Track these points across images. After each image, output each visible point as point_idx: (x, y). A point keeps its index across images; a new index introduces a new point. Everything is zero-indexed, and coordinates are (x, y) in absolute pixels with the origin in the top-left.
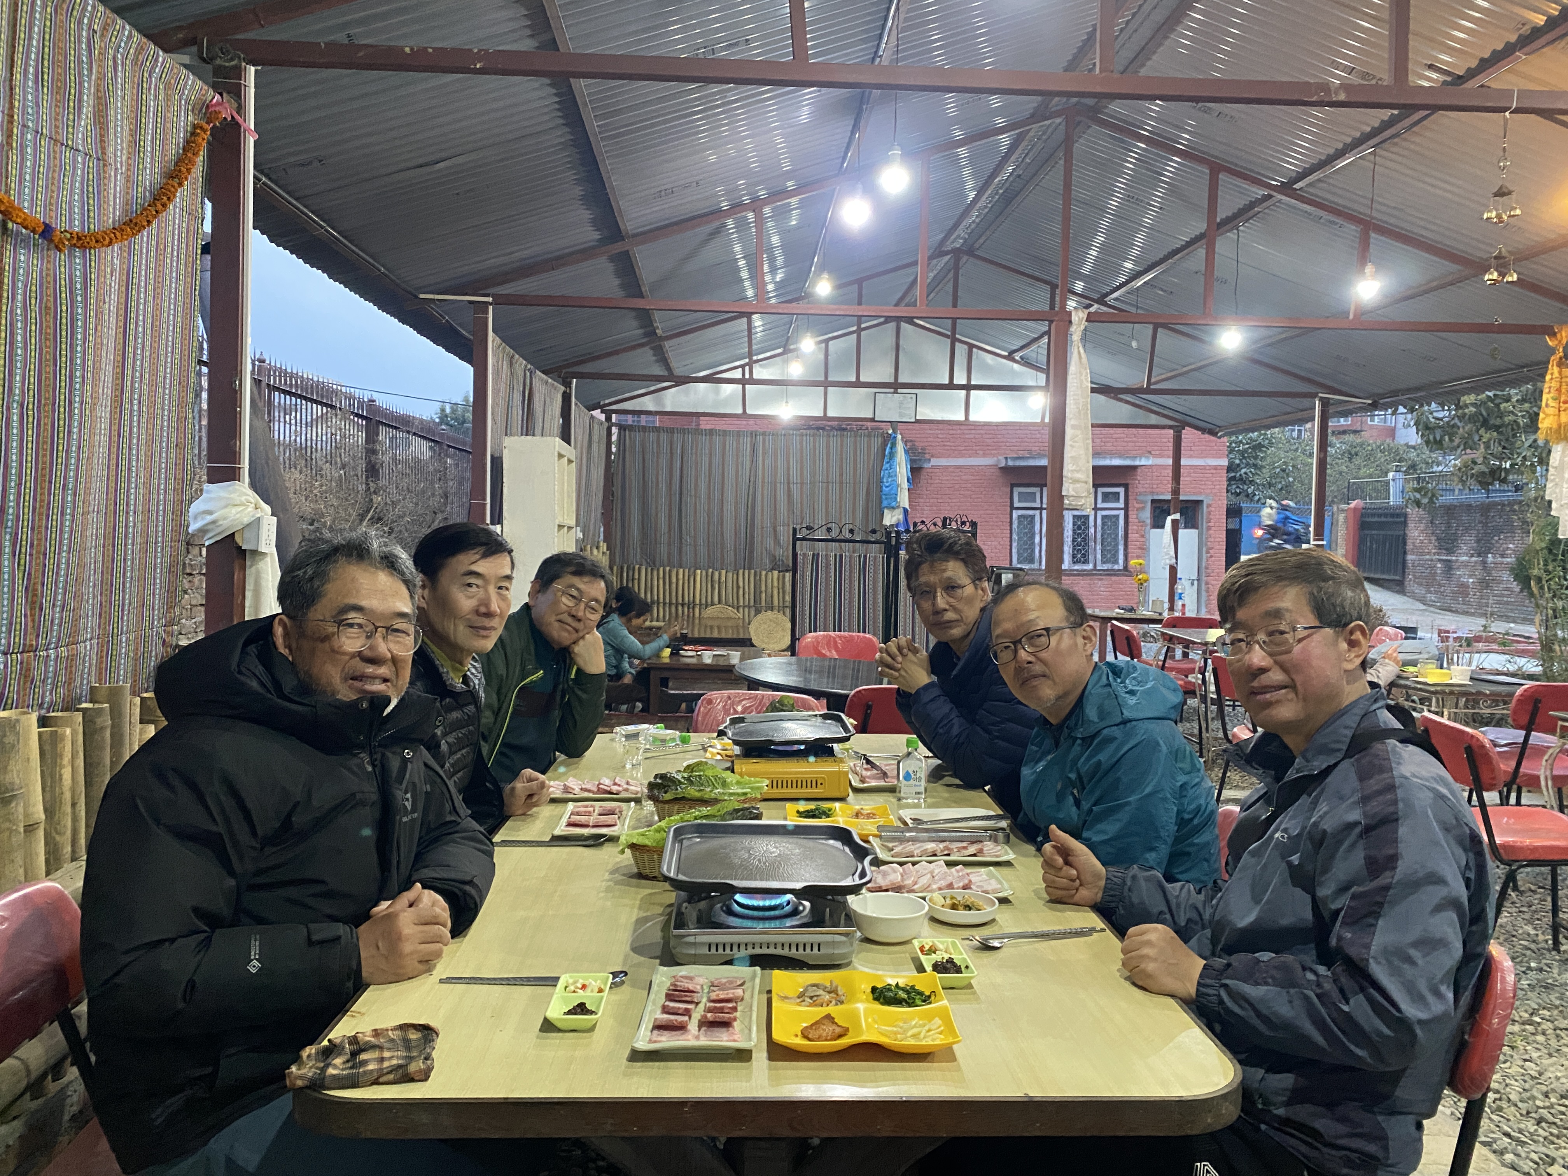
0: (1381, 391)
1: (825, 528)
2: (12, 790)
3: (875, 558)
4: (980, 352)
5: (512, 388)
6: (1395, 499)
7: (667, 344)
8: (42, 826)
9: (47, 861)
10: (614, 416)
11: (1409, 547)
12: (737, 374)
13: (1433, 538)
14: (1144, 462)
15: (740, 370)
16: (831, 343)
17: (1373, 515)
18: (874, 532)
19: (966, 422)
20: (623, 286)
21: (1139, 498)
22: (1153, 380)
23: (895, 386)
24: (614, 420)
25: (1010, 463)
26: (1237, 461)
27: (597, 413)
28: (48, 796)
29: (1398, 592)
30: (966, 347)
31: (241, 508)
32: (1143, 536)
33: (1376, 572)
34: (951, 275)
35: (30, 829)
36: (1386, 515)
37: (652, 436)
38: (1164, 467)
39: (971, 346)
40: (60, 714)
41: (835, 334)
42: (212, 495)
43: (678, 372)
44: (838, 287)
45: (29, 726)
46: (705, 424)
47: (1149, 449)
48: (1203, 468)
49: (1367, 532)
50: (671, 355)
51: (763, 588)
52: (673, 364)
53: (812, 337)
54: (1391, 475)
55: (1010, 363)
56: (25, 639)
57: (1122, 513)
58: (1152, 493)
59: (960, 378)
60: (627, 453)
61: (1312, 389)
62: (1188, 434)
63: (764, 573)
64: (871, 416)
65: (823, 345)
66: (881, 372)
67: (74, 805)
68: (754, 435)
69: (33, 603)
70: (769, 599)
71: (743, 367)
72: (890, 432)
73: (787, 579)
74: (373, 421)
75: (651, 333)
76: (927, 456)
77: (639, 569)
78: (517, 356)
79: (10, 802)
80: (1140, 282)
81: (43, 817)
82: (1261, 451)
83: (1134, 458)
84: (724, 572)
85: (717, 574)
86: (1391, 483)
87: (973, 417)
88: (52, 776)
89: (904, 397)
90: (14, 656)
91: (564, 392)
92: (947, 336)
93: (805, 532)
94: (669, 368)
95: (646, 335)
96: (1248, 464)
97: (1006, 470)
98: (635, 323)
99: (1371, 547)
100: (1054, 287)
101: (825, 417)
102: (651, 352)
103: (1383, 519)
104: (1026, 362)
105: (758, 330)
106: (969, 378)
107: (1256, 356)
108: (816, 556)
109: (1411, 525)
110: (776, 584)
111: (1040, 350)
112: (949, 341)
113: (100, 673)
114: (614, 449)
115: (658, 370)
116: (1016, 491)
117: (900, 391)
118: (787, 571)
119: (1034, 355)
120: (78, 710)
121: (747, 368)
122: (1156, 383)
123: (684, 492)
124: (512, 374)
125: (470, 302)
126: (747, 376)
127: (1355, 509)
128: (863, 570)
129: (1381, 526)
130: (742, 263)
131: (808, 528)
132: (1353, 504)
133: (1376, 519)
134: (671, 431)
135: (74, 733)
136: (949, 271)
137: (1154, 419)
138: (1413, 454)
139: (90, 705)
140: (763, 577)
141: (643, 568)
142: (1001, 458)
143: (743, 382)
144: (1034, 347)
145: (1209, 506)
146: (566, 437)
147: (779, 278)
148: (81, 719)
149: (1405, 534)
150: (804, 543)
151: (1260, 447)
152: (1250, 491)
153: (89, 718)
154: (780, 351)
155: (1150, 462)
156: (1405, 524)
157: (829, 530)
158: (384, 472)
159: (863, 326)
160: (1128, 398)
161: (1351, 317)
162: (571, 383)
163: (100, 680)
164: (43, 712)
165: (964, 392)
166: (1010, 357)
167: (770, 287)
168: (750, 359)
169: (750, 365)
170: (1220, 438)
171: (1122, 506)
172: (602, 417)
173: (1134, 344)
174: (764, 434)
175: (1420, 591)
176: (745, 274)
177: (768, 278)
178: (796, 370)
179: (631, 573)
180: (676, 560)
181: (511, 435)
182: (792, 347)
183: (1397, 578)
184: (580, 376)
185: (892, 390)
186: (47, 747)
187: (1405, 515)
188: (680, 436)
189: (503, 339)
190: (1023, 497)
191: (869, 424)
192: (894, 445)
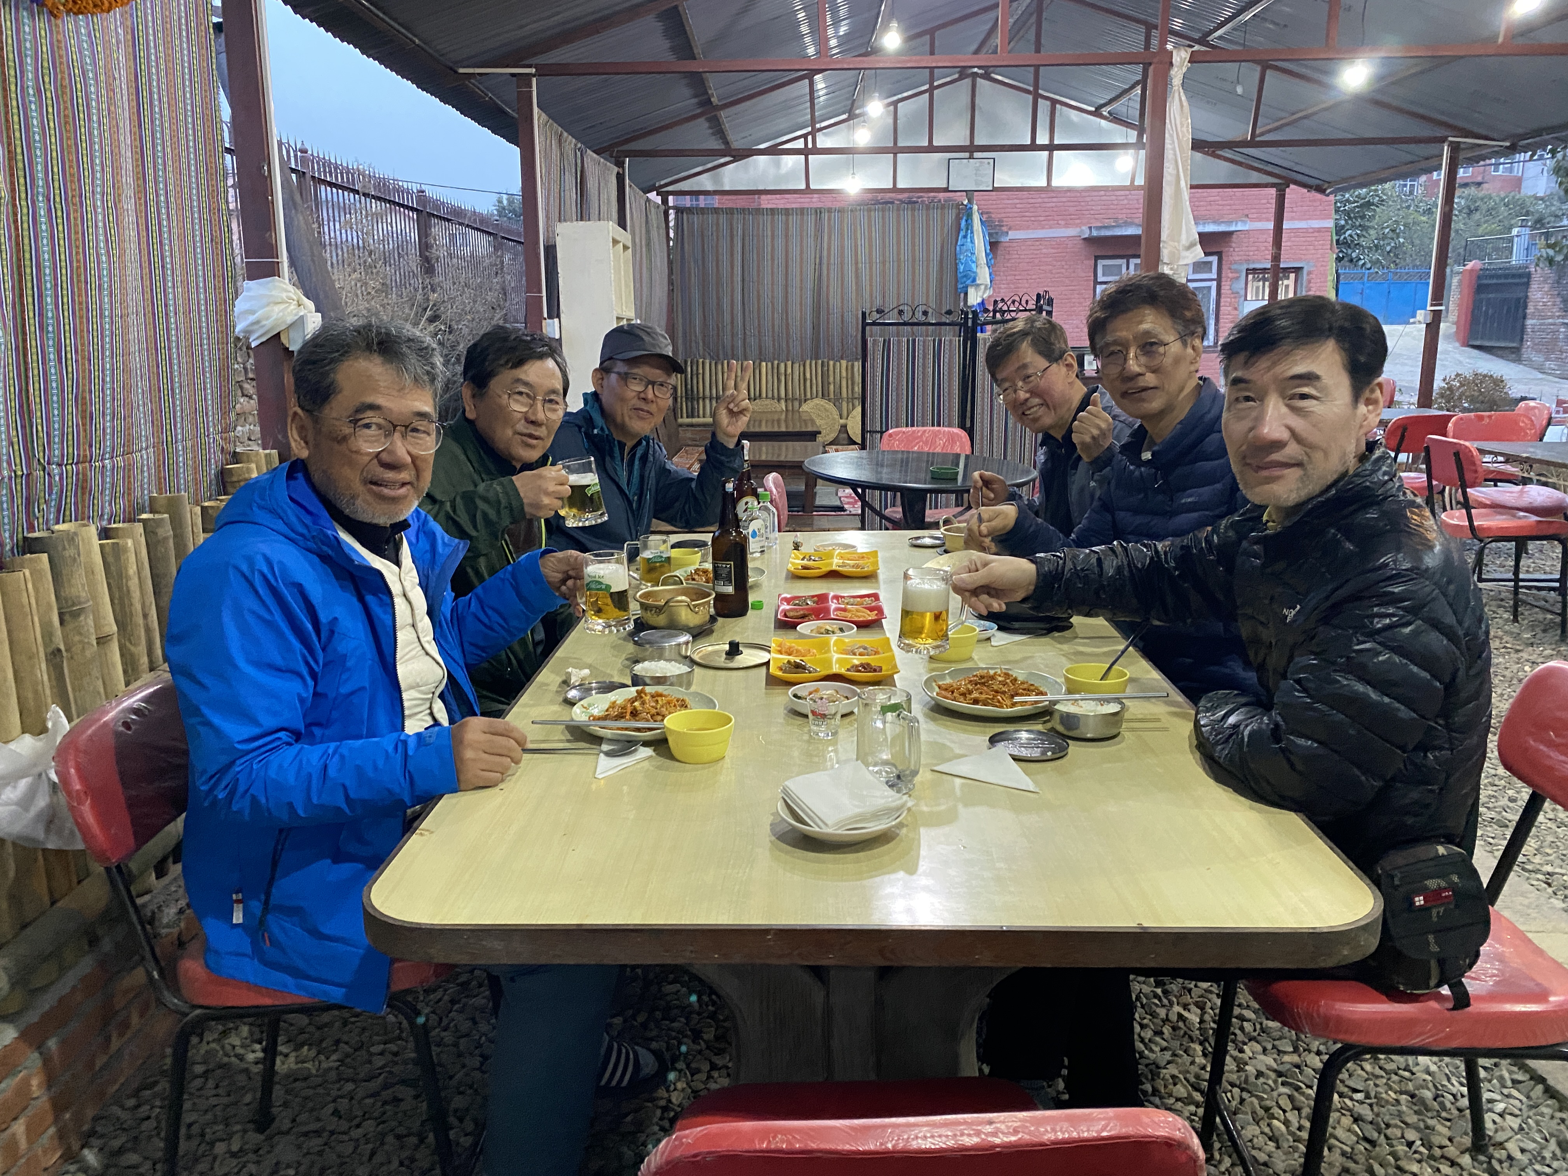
0: (1520, 131)
1: (896, 311)
2: (80, 603)
3: (951, 341)
4: (1065, 108)
5: (562, 171)
6: (1516, 259)
7: (723, 114)
8: (115, 637)
9: (125, 672)
10: (671, 198)
11: (1530, 310)
12: (800, 144)
13: (1559, 300)
14: (1240, 227)
15: (802, 140)
16: (900, 105)
17: (1492, 277)
18: (949, 312)
19: (1048, 188)
20: (673, 49)
21: (1234, 267)
22: (1258, 132)
23: (971, 149)
24: (671, 204)
25: (1095, 233)
26: (1343, 222)
27: (653, 196)
28: (118, 608)
29: (1514, 361)
30: (1048, 103)
31: (282, 306)
32: (1236, 309)
33: (1490, 339)
34: (1033, 19)
35: (102, 641)
36: (1506, 276)
37: (711, 218)
38: (1263, 231)
39: (1054, 102)
40: (121, 525)
41: (905, 94)
42: (251, 294)
43: (737, 143)
44: (910, 38)
45: (90, 539)
46: (766, 202)
47: (1246, 212)
48: (1306, 231)
49: (1483, 296)
50: (727, 126)
51: (831, 379)
52: (731, 137)
53: (881, 98)
54: (1515, 231)
55: (1098, 120)
56: (78, 449)
57: (1215, 283)
58: (1247, 261)
59: (1042, 139)
60: (686, 240)
61: (1439, 132)
62: (1293, 193)
63: (831, 363)
64: (945, 186)
65: (892, 108)
66: (956, 135)
67: (145, 616)
68: (818, 212)
69: (84, 411)
70: (838, 391)
71: (805, 136)
72: (966, 202)
73: (856, 369)
74: (424, 213)
75: (706, 103)
76: (1005, 229)
77: (703, 363)
78: (565, 134)
79: (79, 615)
80: (1248, 16)
81: (115, 628)
82: (1369, 209)
83: (1230, 222)
84: (789, 363)
85: (782, 365)
86: (1516, 239)
87: (1055, 183)
88: (120, 588)
89: (982, 160)
90: (69, 467)
91: (618, 173)
92: (1027, 92)
93: (875, 316)
94: (727, 143)
95: (701, 104)
96: (1353, 227)
97: (1090, 241)
98: (687, 92)
99: (1486, 312)
100: (1150, 27)
101: (895, 189)
102: (707, 125)
103: (1502, 281)
104: (1115, 118)
105: (821, 93)
106: (1052, 138)
107: (1379, 97)
108: (887, 344)
109: (1534, 286)
110: (844, 374)
111: (1131, 104)
112: (1031, 97)
113: (160, 483)
114: (672, 235)
115: (715, 144)
116: (1101, 263)
117: (976, 155)
118: (857, 359)
119: (1124, 110)
120: (139, 521)
121: (810, 138)
122: (1262, 134)
123: (747, 279)
124: (562, 154)
125: (513, 75)
126: (810, 146)
127: (1472, 270)
128: (937, 356)
129: (1498, 288)
130: (801, 15)
131: (878, 311)
132: (1470, 265)
133: (1495, 281)
134: (730, 211)
135: (136, 544)
136: (1031, 14)
137: (1255, 177)
138: (1541, 206)
139: (150, 516)
140: (831, 368)
141: (707, 362)
142: (1085, 229)
143: (805, 152)
144: (1123, 100)
145: (1309, 273)
146: (622, 224)
147: (843, 30)
148: (142, 530)
149: (1527, 297)
150: (874, 328)
151: (1369, 204)
152: (1354, 255)
153: (149, 529)
154: (844, 117)
155: (1246, 228)
156: (1527, 285)
157: (901, 312)
158: (438, 268)
159: (936, 84)
160: (1227, 153)
161: (1500, 40)
162: (624, 163)
163: (160, 489)
164: (104, 523)
165: (1046, 153)
166: (1097, 113)
167: (833, 42)
168: (813, 126)
169: (813, 133)
170: (1328, 195)
171: (1215, 276)
172: (659, 200)
173: (1239, 90)
174: (830, 210)
175: (1537, 358)
176: (804, 29)
177: (830, 32)
178: (862, 137)
179: (695, 368)
180: (740, 352)
181: (565, 221)
182: (857, 112)
183: (1514, 345)
184: (632, 154)
185: (967, 155)
186: (110, 559)
187: (1529, 275)
188: (740, 217)
189: (550, 116)
190: (1107, 271)
191: (942, 195)
192: (970, 216)
